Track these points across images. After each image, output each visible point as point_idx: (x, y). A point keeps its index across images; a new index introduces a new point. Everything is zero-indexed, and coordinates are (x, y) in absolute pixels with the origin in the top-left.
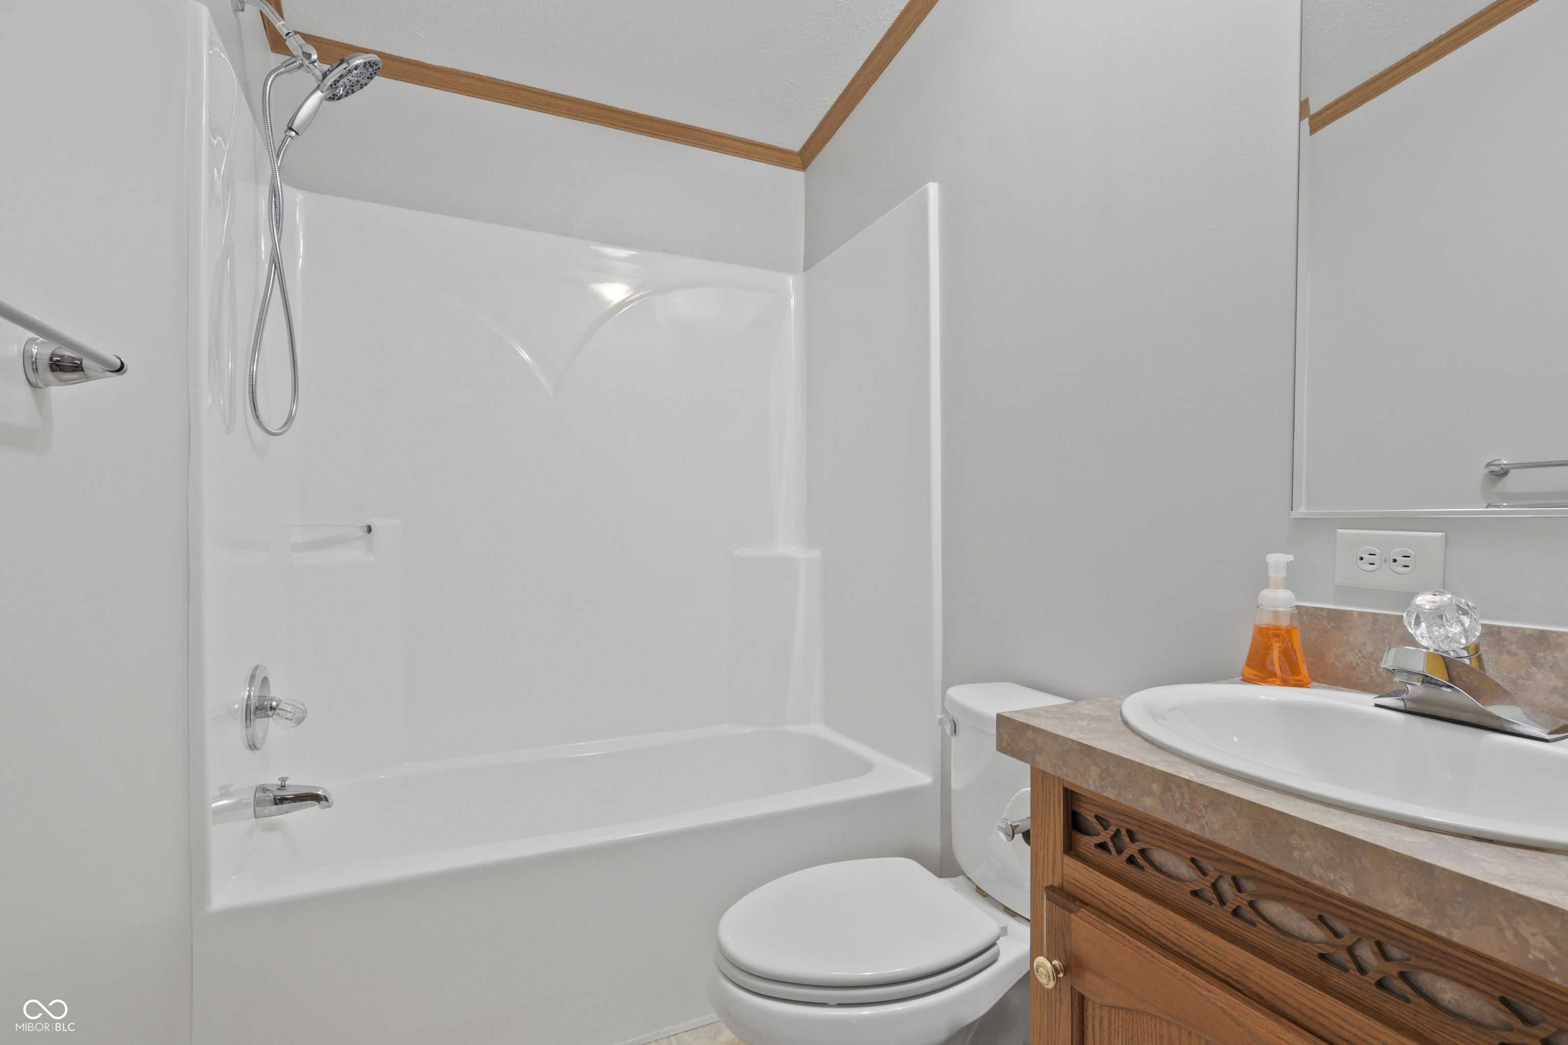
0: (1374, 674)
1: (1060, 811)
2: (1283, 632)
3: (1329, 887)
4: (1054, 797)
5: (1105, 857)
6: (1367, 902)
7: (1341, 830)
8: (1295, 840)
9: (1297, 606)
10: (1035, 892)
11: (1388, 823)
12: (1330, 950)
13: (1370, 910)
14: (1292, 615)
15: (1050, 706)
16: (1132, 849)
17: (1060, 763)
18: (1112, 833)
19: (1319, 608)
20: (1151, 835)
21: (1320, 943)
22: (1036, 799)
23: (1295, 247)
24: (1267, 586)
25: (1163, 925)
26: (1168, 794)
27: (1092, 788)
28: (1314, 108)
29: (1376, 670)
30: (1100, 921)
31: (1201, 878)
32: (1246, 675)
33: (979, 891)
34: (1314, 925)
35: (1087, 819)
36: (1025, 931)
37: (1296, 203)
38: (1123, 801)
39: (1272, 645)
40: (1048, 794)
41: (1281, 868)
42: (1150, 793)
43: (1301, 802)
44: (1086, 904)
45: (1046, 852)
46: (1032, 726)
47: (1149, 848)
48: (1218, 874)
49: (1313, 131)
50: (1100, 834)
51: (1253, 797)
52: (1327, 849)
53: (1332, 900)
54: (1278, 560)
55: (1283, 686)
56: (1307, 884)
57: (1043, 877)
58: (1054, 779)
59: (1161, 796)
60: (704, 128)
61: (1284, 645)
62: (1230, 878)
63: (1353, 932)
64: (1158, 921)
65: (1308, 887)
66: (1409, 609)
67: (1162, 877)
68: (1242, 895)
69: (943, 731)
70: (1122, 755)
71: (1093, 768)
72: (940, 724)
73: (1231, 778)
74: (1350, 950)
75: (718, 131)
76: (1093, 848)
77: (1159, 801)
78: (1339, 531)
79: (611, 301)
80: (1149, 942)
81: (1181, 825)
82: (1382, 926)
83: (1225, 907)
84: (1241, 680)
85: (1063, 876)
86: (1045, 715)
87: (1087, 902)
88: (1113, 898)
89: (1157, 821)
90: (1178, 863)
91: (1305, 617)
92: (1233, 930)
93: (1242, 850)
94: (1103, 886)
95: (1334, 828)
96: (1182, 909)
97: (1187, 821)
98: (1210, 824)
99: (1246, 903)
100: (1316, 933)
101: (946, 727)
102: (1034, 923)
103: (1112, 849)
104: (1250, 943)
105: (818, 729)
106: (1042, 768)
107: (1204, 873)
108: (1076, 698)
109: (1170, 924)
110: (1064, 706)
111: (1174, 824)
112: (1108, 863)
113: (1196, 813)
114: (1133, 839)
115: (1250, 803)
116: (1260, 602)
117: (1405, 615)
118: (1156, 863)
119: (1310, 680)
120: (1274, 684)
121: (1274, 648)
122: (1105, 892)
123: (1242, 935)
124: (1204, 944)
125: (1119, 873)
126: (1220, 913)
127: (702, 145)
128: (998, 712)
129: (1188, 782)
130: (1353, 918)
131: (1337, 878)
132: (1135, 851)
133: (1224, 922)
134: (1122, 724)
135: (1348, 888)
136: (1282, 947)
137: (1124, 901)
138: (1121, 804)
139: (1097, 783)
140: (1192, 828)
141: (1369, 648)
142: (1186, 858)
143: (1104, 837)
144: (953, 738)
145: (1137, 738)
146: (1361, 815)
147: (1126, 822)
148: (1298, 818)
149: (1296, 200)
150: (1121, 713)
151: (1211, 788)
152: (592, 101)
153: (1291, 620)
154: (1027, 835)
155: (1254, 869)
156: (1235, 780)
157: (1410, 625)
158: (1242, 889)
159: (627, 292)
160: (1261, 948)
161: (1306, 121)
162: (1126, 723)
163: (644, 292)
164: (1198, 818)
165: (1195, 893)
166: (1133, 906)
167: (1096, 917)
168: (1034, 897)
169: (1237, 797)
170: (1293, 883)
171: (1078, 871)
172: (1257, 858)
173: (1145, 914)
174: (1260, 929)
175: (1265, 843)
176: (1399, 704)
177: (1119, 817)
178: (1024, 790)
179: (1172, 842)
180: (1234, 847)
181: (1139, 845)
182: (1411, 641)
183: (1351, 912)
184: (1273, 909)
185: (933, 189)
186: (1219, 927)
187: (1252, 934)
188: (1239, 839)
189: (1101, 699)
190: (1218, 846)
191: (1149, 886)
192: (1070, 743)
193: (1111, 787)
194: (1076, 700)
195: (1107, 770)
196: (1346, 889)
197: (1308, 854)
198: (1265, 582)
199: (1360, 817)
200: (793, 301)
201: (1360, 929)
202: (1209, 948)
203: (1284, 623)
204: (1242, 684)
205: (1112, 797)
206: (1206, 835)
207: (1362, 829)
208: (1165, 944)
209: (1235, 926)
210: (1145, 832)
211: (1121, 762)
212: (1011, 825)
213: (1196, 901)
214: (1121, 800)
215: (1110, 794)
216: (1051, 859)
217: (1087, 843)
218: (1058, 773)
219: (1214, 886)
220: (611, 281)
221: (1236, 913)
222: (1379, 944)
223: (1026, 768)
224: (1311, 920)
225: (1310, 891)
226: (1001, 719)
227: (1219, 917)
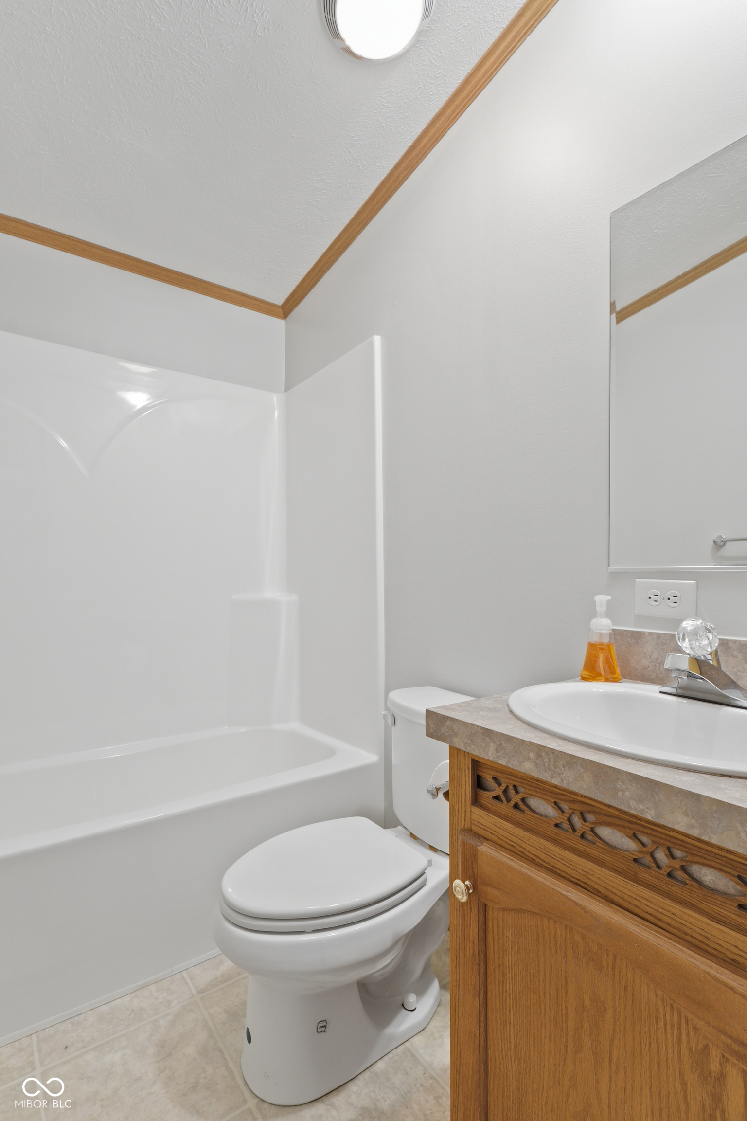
0: (658, 672)
1: (469, 776)
2: (605, 647)
3: (640, 815)
4: (465, 766)
5: (499, 805)
6: (662, 822)
7: (646, 776)
8: (619, 785)
9: (613, 629)
10: (453, 834)
11: (672, 769)
12: (641, 855)
13: (663, 827)
14: (610, 634)
15: (461, 703)
16: (516, 798)
17: (470, 742)
18: (504, 788)
19: (625, 630)
20: (529, 787)
21: (634, 851)
22: (453, 768)
23: (609, 397)
24: (595, 616)
25: (537, 849)
26: (540, 759)
27: (491, 759)
28: (619, 307)
29: (659, 669)
30: (496, 850)
31: (561, 815)
32: (584, 676)
33: (413, 836)
34: (630, 840)
35: (487, 779)
36: (446, 862)
37: (609, 368)
38: (511, 766)
39: (599, 655)
40: (461, 764)
41: (611, 804)
42: (529, 759)
43: (622, 759)
44: (487, 840)
45: (460, 805)
46: (450, 717)
47: (528, 797)
48: (571, 811)
49: (618, 321)
50: (495, 790)
51: (593, 757)
52: (638, 789)
53: (641, 823)
54: (602, 600)
55: (606, 682)
56: (626, 813)
57: (458, 823)
58: (465, 753)
59: (536, 760)
60: (210, 281)
61: (606, 655)
62: (579, 813)
63: (654, 842)
64: (534, 847)
65: (627, 815)
66: (678, 630)
67: (536, 816)
68: (587, 824)
69: (386, 723)
70: (510, 735)
71: (491, 744)
72: (384, 719)
73: (579, 746)
74: (652, 855)
75: (220, 284)
76: (491, 800)
77: (534, 765)
78: (637, 580)
79: (134, 407)
80: (528, 862)
81: (549, 780)
82: (670, 836)
83: (576, 833)
84: (580, 679)
85: (471, 821)
86: (458, 709)
87: (487, 838)
88: (504, 833)
89: (532, 778)
90: (546, 806)
91: (618, 636)
92: (581, 848)
93: (587, 794)
94: (498, 826)
95: (643, 775)
96: (549, 837)
97: (552, 777)
98: (567, 778)
99: (589, 829)
100: (630, 845)
101: (388, 720)
102: (452, 856)
103: (504, 799)
104: (592, 856)
105: (295, 726)
106: (457, 746)
107: (563, 811)
108: (478, 696)
109: (541, 848)
110: (471, 702)
111: (544, 779)
112: (501, 810)
113: (558, 771)
114: (517, 792)
115: (591, 762)
116: (591, 627)
117: (676, 634)
118: (532, 807)
119: (621, 677)
120: (600, 680)
121: (600, 657)
122: (499, 830)
123: (586, 851)
124: (563, 860)
125: (508, 816)
126: (573, 837)
127: (208, 294)
128: (427, 708)
129: (553, 751)
130: (654, 833)
131: (645, 807)
132: (518, 800)
133: (576, 843)
134: (509, 712)
135: (651, 814)
136: (611, 856)
137: (512, 835)
138: (509, 768)
139: (494, 755)
140: (555, 781)
141: (655, 655)
142: (552, 802)
143: (498, 792)
144: (393, 728)
145: (519, 722)
146: (657, 765)
147: (513, 780)
148: (621, 770)
149: (609, 366)
150: (508, 705)
151: (567, 753)
152: (121, 252)
153: (610, 638)
154: (446, 795)
155: (593, 806)
156: (581, 747)
157: (679, 640)
158: (586, 820)
159: (149, 400)
160: (598, 858)
161: (614, 315)
162: (511, 712)
163: (163, 401)
164: (559, 774)
165: (557, 825)
166: (518, 838)
167: (494, 848)
168: (452, 837)
169: (584, 759)
170: (618, 813)
171: (481, 817)
172: (596, 798)
173: (525, 843)
174: (598, 846)
175: (601, 788)
176: (674, 691)
177: (508, 777)
178: (444, 762)
179: (542, 791)
180: (582, 792)
181: (521, 795)
182: (680, 650)
183: (652, 829)
184: (605, 832)
185: (377, 340)
186: (572, 847)
187: (593, 849)
188: (585, 787)
189: (494, 696)
190: (571, 792)
191: (528, 823)
192: (476, 728)
193: (503, 757)
194: (477, 698)
195: (501, 745)
196: (650, 814)
197: (627, 793)
198: (594, 614)
199: (656, 766)
200: (276, 413)
201: (658, 840)
202: (566, 862)
203: (606, 640)
204: (581, 681)
205: (504, 764)
206: (565, 785)
207: (659, 774)
208: (539, 863)
209: (581, 845)
210: (525, 786)
211: (509, 739)
212: (436, 788)
213: (557, 830)
214: (510, 766)
215: (503, 762)
216: (463, 810)
217: (486, 797)
218: (468, 750)
219: (569, 819)
220: (136, 390)
221: (582, 836)
222: (668, 848)
223: (445, 747)
224: (628, 836)
225: (628, 817)
226: (429, 714)
227: (573, 840)
